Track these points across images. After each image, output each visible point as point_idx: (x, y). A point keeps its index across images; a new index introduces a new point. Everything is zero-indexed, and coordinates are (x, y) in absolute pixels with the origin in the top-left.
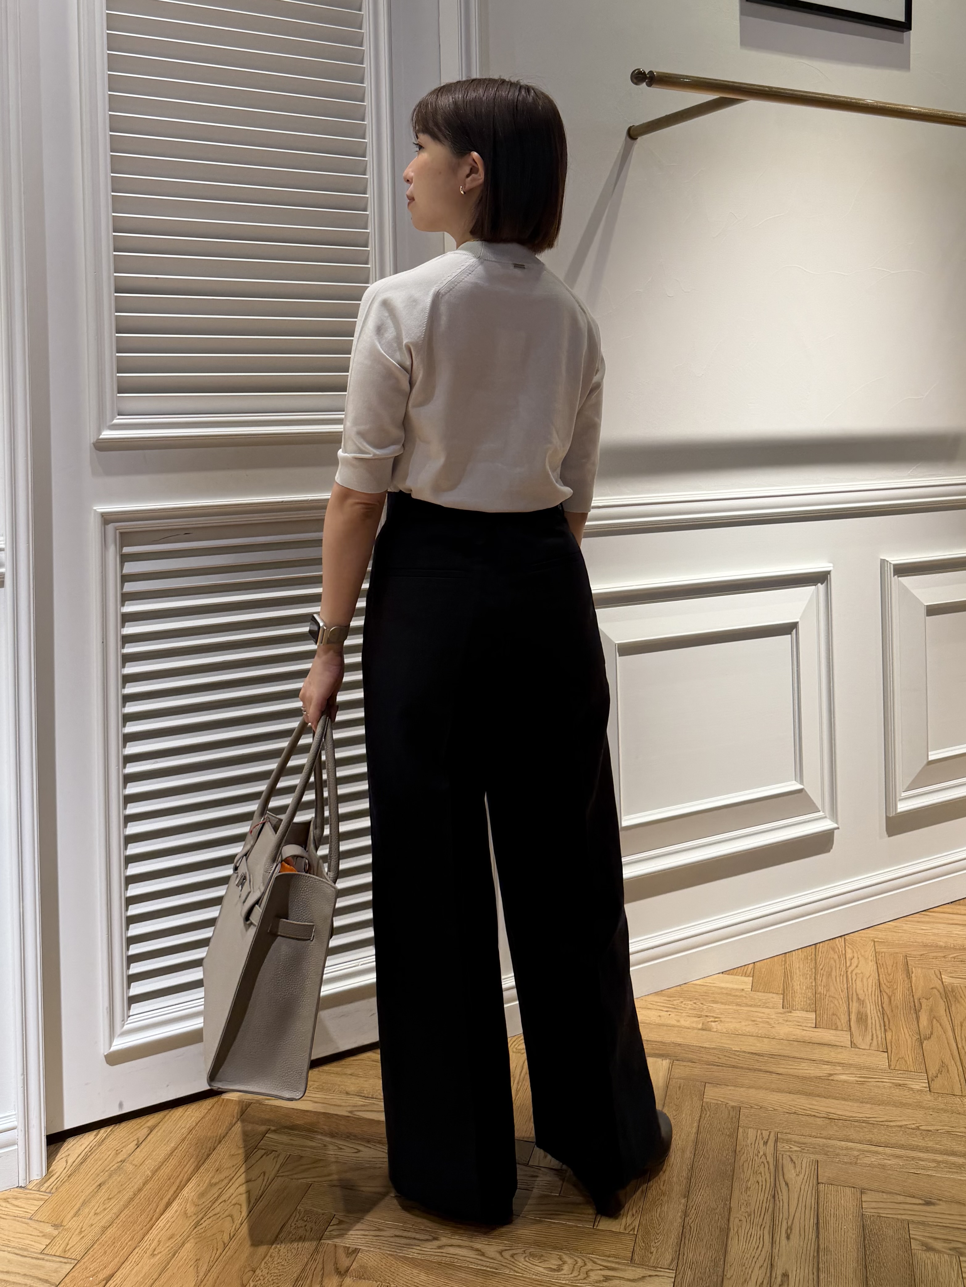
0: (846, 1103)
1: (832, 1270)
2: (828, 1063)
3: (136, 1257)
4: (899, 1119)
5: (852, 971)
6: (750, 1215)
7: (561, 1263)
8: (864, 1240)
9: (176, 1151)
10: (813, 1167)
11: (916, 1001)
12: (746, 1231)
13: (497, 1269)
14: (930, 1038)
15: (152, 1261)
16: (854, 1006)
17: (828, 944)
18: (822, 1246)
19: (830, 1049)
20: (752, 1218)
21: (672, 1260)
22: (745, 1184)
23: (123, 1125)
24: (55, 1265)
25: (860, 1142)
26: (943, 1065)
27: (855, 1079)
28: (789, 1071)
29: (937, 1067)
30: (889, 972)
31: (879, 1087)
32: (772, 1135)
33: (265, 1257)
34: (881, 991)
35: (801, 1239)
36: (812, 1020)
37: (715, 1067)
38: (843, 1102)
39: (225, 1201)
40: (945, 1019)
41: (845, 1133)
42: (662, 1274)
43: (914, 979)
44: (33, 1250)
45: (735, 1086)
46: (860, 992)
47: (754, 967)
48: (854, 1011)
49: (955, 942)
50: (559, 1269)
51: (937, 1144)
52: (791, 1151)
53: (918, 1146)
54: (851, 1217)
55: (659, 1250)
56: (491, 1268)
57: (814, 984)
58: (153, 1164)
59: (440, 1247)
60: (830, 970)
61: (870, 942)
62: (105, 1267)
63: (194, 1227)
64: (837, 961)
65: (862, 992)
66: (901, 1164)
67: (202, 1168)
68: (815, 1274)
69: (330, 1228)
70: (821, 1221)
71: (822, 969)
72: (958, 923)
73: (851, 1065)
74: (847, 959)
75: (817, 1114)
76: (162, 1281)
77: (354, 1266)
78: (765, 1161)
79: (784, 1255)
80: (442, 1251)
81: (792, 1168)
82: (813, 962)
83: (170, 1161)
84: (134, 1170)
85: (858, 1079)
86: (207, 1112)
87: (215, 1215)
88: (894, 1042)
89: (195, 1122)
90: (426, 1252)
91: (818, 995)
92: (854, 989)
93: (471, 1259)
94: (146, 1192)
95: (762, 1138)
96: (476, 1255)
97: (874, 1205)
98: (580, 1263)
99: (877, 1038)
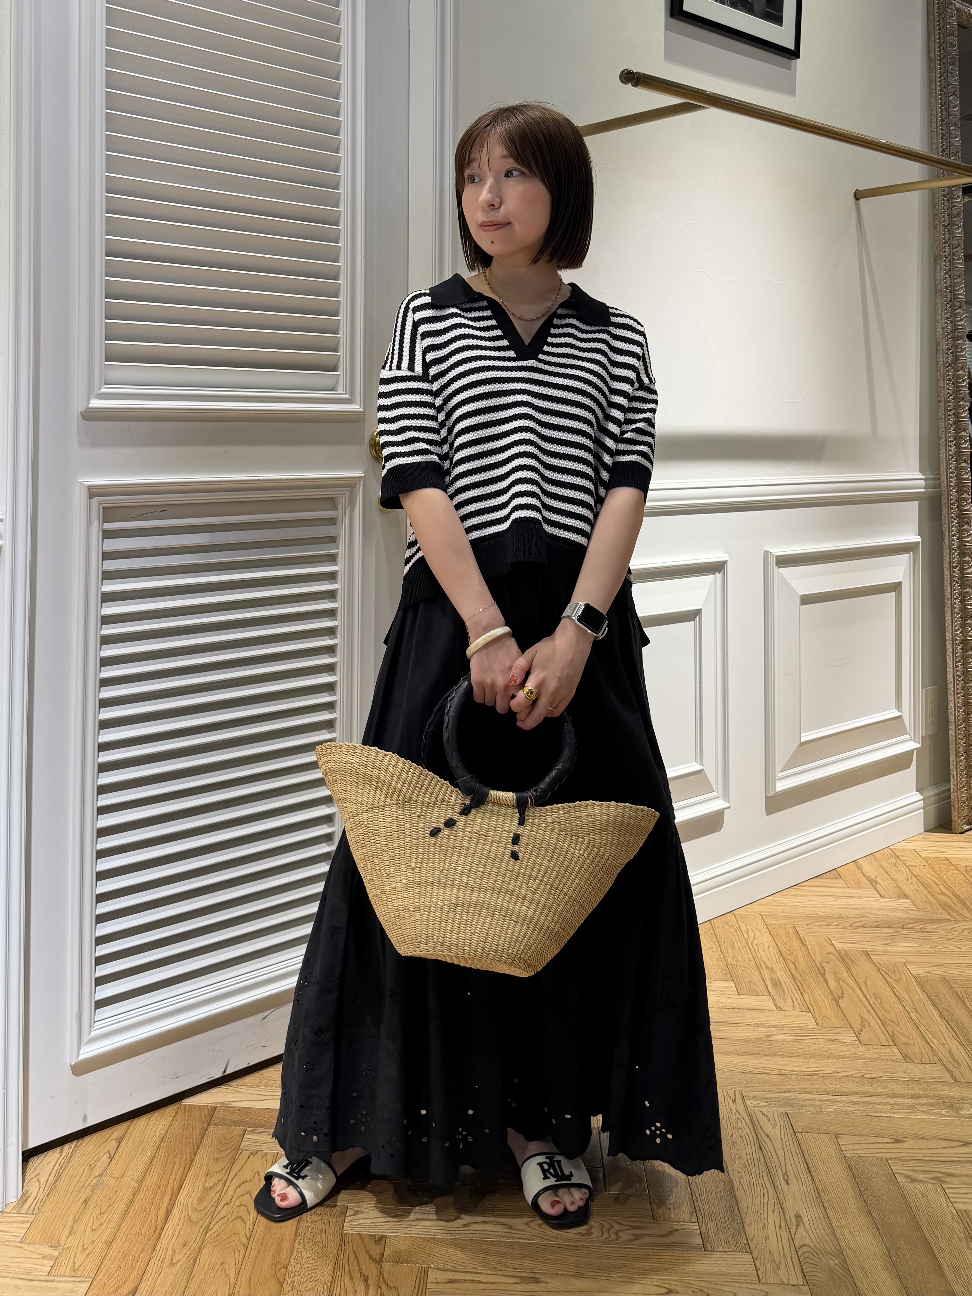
1: (837, 1207)
2: (762, 1025)
3: (154, 1269)
4: (844, 1070)
5: (752, 943)
8: (855, 1178)
9: (155, 1160)
10: (785, 1118)
11: (818, 965)
12: (748, 1182)
13: (529, 1240)
14: (843, 997)
15: (173, 1270)
16: (766, 975)
17: (721, 919)
18: (820, 1188)
19: (759, 1013)
20: (749, 1169)
21: (691, 1214)
22: (730, 1139)
23: (87, 1139)
24: (69, 1286)
25: (818, 1093)
26: (863, 1019)
27: (791, 1037)
29: (859, 1022)
30: (785, 941)
31: (815, 1043)
32: (737, 1093)
33: (292, 1254)
34: (784, 959)
35: (800, 1183)
36: (733, 988)
38: (790, 1059)
39: (227, 1203)
40: (850, 979)
41: (801, 1086)
42: (686, 1227)
43: (809, 946)
44: (39, 1273)
46: (766, 960)
48: (767, 979)
49: (833, 912)
50: (589, 1233)
51: (885, 1089)
52: (760, 1107)
53: (869, 1092)
54: (835, 1159)
55: (676, 1206)
56: (523, 1239)
57: (722, 956)
58: (135, 1174)
59: (465, 1226)
60: (731, 943)
61: (758, 916)
62: (126, 1281)
63: (205, 1232)
64: (735, 934)
66: (861, 1109)
67: (189, 1175)
68: (824, 1212)
69: (347, 1219)
70: (810, 1166)
71: (723, 943)
72: (828, 894)
73: (783, 1027)
74: (743, 932)
75: (770, 1072)
76: (193, 1288)
77: (387, 1252)
78: (741, 1118)
79: (790, 1199)
80: (469, 1228)
81: (767, 1121)
82: (714, 936)
83: (152, 1171)
84: (117, 1183)
85: (794, 1038)
86: (173, 1119)
87: (223, 1218)
88: (812, 1002)
89: (163, 1130)
90: (454, 1232)
91: (730, 966)
92: (760, 958)
93: (501, 1234)
94: (139, 1203)
95: (730, 1097)
96: (504, 1228)
97: (851, 1147)
98: (607, 1226)
99: (797, 1000)
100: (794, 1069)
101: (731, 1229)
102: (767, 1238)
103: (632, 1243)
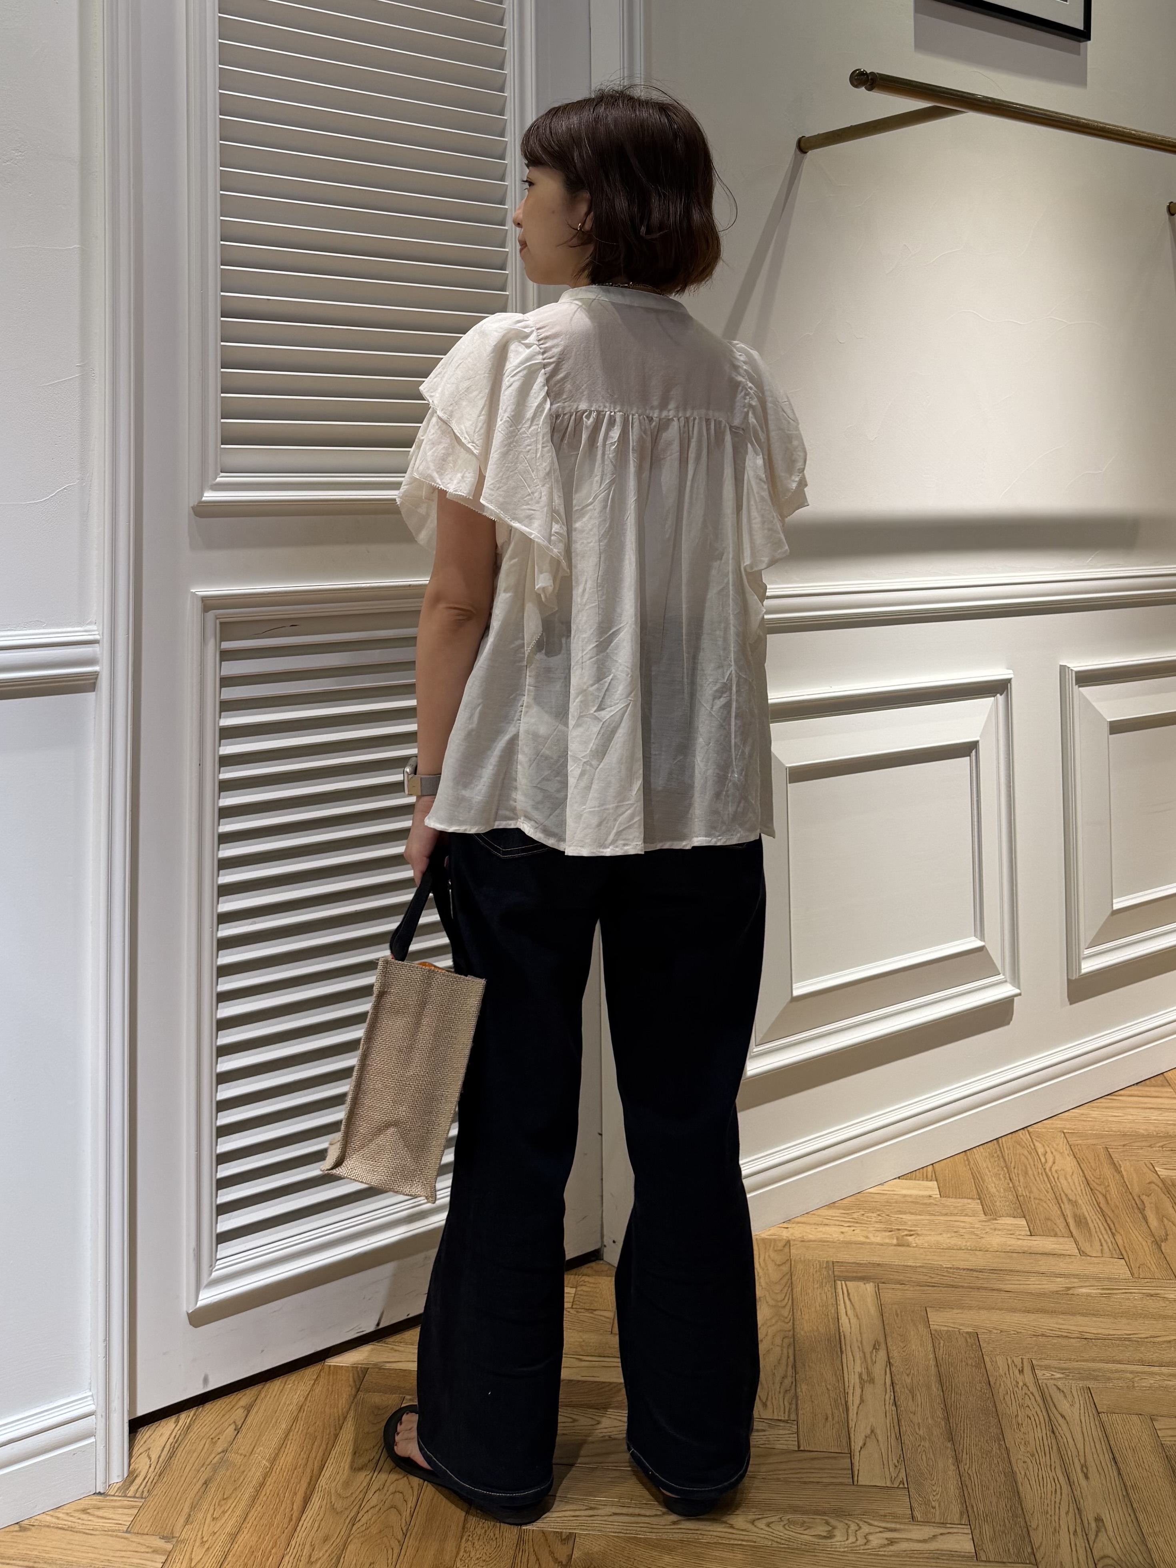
0: (1098, 1319)
1: (1149, 1509)
2: (1061, 1275)
4: (1165, 1333)
5: (1051, 1169)
6: (1033, 1455)
7: (830, 1528)
9: (291, 1434)
10: (1086, 1394)
11: (1136, 1198)
12: (1036, 1475)
13: (755, 1542)
14: (1166, 1239)
16: (1068, 1209)
17: (1012, 1138)
18: (1128, 1484)
19: (1058, 1259)
20: (1037, 1459)
21: (961, 1514)
22: (1014, 1420)
23: (208, 1407)
25: (1129, 1362)
27: (1097, 1291)
28: (1018, 1286)
30: (1094, 1166)
31: (1129, 1299)
32: (1024, 1360)
33: (458, 1553)
34: (1091, 1190)
35: (1102, 1478)
36: (1025, 1227)
37: (930, 1288)
38: (1095, 1319)
39: (379, 1490)
41: (1108, 1353)
42: (955, 1530)
43: (1125, 1174)
45: (963, 1308)
46: (1069, 1192)
47: (934, 1171)
48: (1069, 1215)
49: (1157, 1129)
50: (830, 1536)
52: (1055, 1379)
54: (1149, 1448)
55: (942, 1504)
56: (746, 1541)
57: (1011, 1185)
58: (266, 1452)
60: (1024, 1168)
61: (1059, 1134)
63: (351, 1524)
64: (1029, 1157)
65: (1070, 1191)
67: (333, 1453)
68: (1133, 1515)
70: (1117, 1456)
71: (1014, 1168)
72: (1152, 1106)
73: (1087, 1278)
74: (1040, 1154)
75: (1068, 1334)
77: (576, 1554)
78: (1029, 1393)
79: (1089, 1497)
80: (679, 1527)
81: (1063, 1398)
82: (1002, 1159)
83: (288, 1447)
84: (245, 1461)
85: (1100, 1291)
86: (314, 1384)
87: (373, 1507)
88: (1127, 1246)
89: (301, 1398)
90: (661, 1531)
91: (1021, 1199)
92: (1060, 1189)
93: (719, 1534)
94: (271, 1487)
95: (1016, 1366)
96: (724, 1527)
97: (1170, 1432)
98: (853, 1527)
99: (1107, 1243)
100: (1100, 1331)
101: (1012, 1534)
102: (1058, 1546)
103: (884, 1549)
